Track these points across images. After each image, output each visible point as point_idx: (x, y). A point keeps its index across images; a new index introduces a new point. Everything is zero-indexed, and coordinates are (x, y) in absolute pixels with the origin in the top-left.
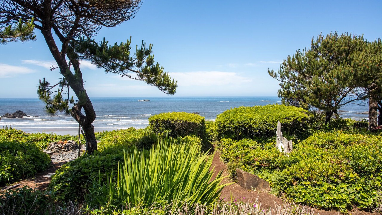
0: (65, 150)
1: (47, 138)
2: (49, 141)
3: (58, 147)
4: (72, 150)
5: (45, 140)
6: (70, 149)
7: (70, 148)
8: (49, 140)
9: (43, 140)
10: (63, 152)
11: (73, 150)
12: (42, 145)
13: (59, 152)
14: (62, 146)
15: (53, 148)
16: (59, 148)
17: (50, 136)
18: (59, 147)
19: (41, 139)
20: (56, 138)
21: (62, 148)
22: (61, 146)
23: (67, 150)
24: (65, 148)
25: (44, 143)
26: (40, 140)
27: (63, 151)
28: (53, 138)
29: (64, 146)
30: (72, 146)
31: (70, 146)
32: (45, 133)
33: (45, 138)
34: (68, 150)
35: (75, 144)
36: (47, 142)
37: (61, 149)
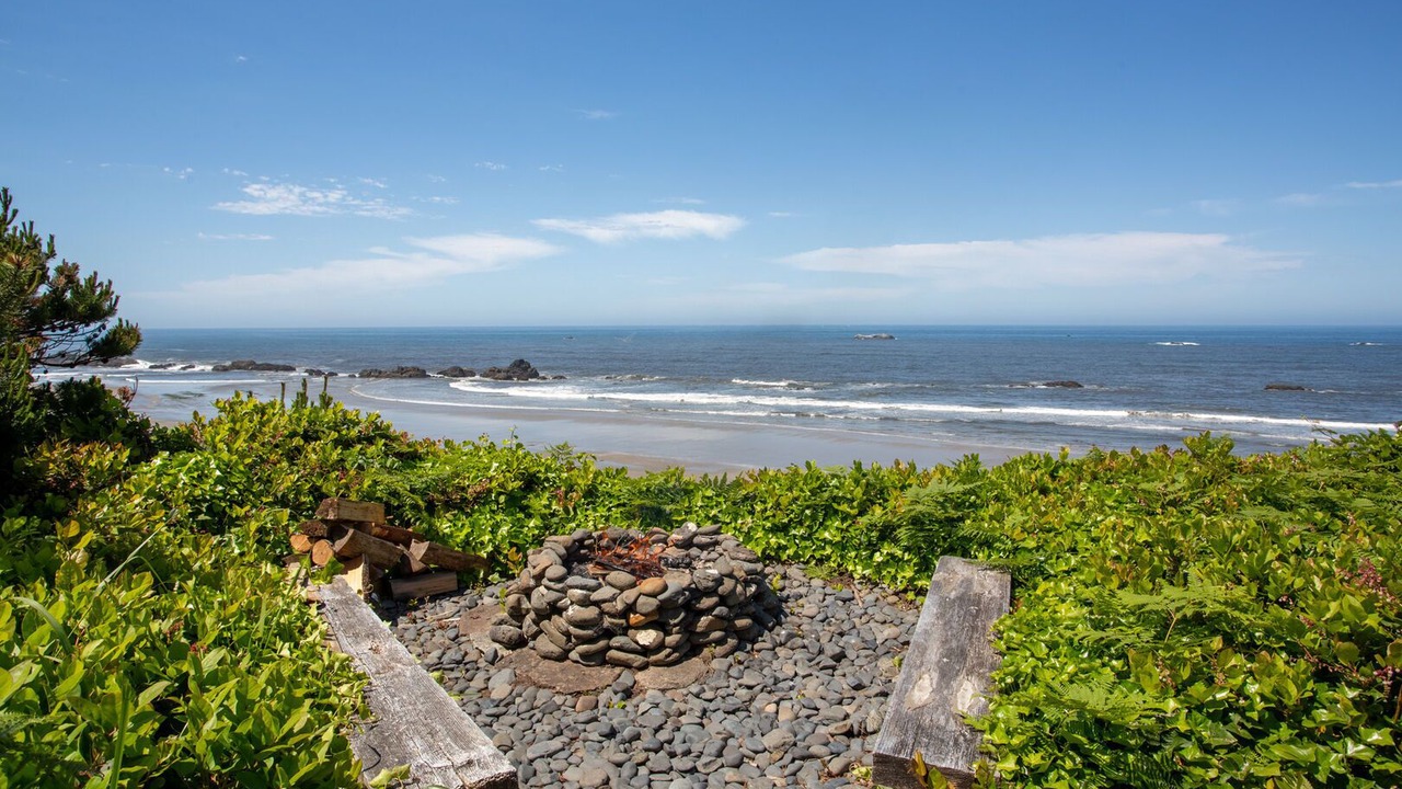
0: (661, 646)
1: (531, 483)
2: (543, 517)
3: (597, 603)
4: (720, 642)
5: (516, 503)
6: (706, 633)
7: (704, 620)
8: (538, 502)
9: (502, 499)
10: (639, 660)
11: (732, 642)
12: (490, 549)
13: (599, 659)
14: (630, 595)
15: (554, 609)
16: (607, 621)
17: (548, 469)
18: (602, 613)
19: (490, 491)
20: (591, 493)
21: (634, 618)
22: (619, 606)
23: (675, 649)
24: (658, 621)
25: (504, 530)
26: (483, 498)
27: (645, 651)
28: (571, 489)
29: (654, 602)
30: (723, 601)
31: (706, 602)
32: (519, 446)
33: (518, 484)
34: (692, 647)
35: (747, 583)
36: (529, 516)
37: (625, 631)
